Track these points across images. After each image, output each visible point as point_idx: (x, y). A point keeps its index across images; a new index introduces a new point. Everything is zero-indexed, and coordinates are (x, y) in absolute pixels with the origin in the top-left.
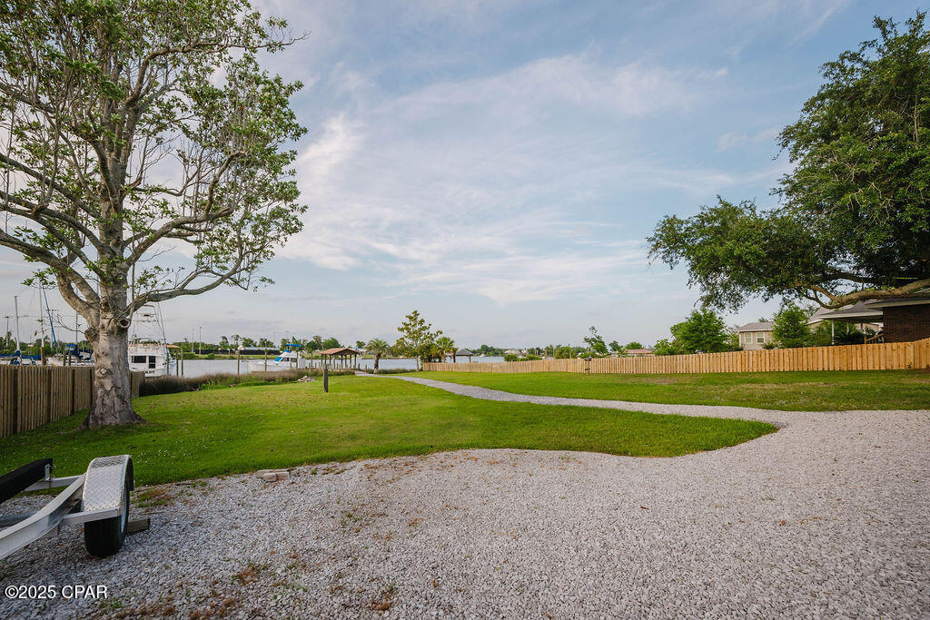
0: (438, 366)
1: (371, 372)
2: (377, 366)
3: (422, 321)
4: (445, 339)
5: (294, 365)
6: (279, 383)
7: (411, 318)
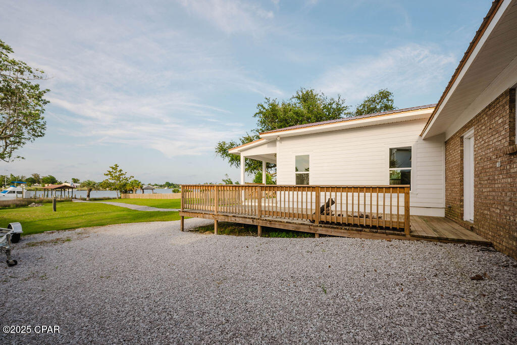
0: (131, 196)
1: (85, 200)
2: (89, 196)
3: (121, 171)
4: (136, 181)
5: (20, 196)
6: (13, 208)
7: (113, 168)
